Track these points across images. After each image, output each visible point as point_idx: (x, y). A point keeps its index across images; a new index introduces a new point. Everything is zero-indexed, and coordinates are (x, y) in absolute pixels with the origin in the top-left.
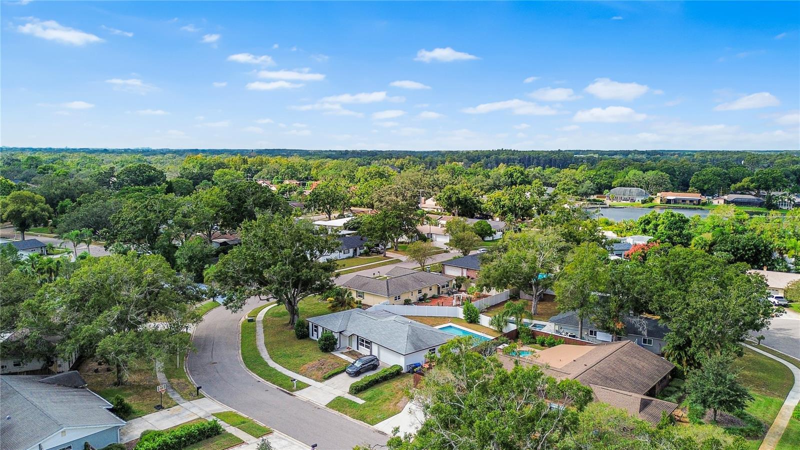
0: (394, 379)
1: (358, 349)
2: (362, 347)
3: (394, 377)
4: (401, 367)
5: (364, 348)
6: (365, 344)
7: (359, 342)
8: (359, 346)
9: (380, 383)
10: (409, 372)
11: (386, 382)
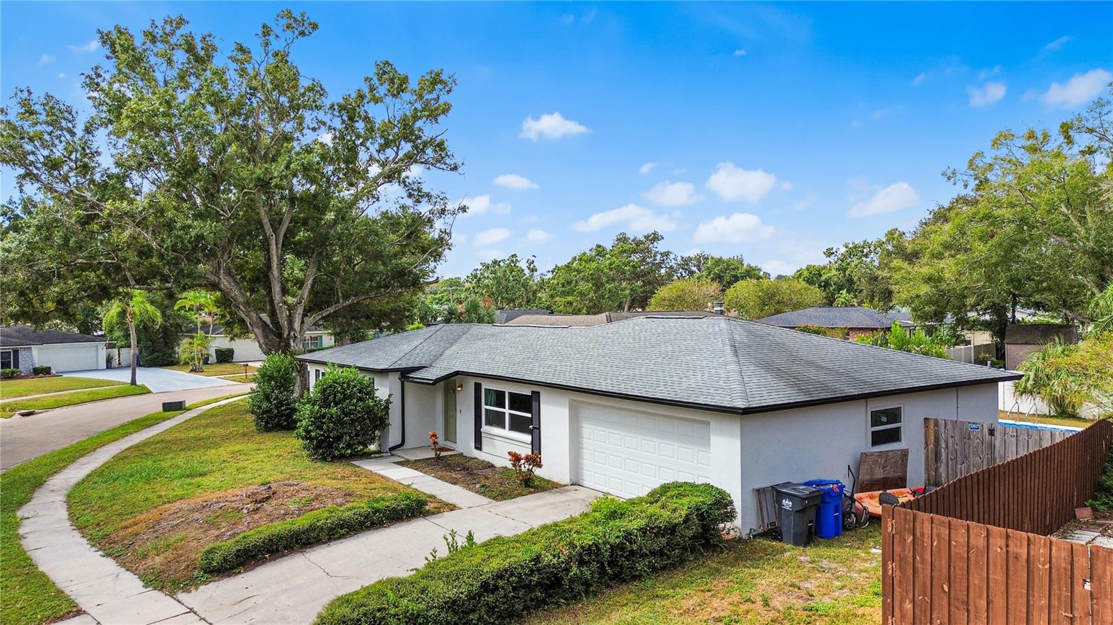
0: (678, 576)
1: (478, 446)
2: (496, 430)
3: (682, 562)
4: (721, 492)
5: (505, 432)
6: (507, 411)
7: (484, 407)
8: (485, 428)
9: (576, 597)
10: (773, 533)
11: (626, 593)
